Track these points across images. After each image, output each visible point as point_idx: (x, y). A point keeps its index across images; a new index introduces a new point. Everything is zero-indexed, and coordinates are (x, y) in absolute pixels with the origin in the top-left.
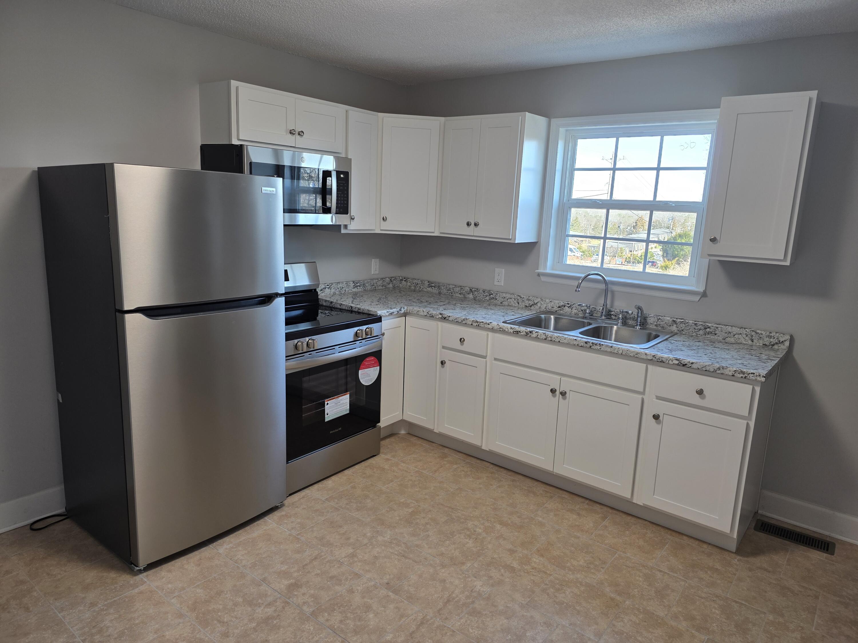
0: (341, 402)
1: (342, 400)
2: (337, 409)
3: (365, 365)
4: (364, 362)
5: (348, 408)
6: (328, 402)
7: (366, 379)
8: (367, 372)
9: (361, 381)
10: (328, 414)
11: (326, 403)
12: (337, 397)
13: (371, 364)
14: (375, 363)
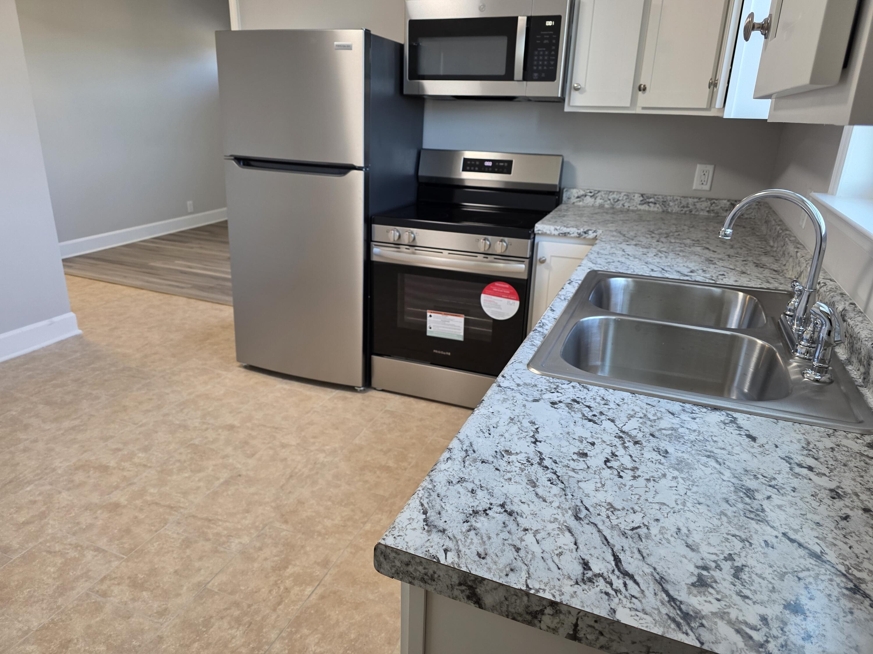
0: (451, 323)
1: (452, 320)
2: (444, 327)
3: (492, 289)
4: (491, 286)
5: (462, 334)
6: (432, 314)
7: (493, 309)
8: (496, 301)
9: (485, 309)
10: (430, 328)
11: (428, 314)
12: (445, 314)
13: (503, 293)
14: (511, 293)
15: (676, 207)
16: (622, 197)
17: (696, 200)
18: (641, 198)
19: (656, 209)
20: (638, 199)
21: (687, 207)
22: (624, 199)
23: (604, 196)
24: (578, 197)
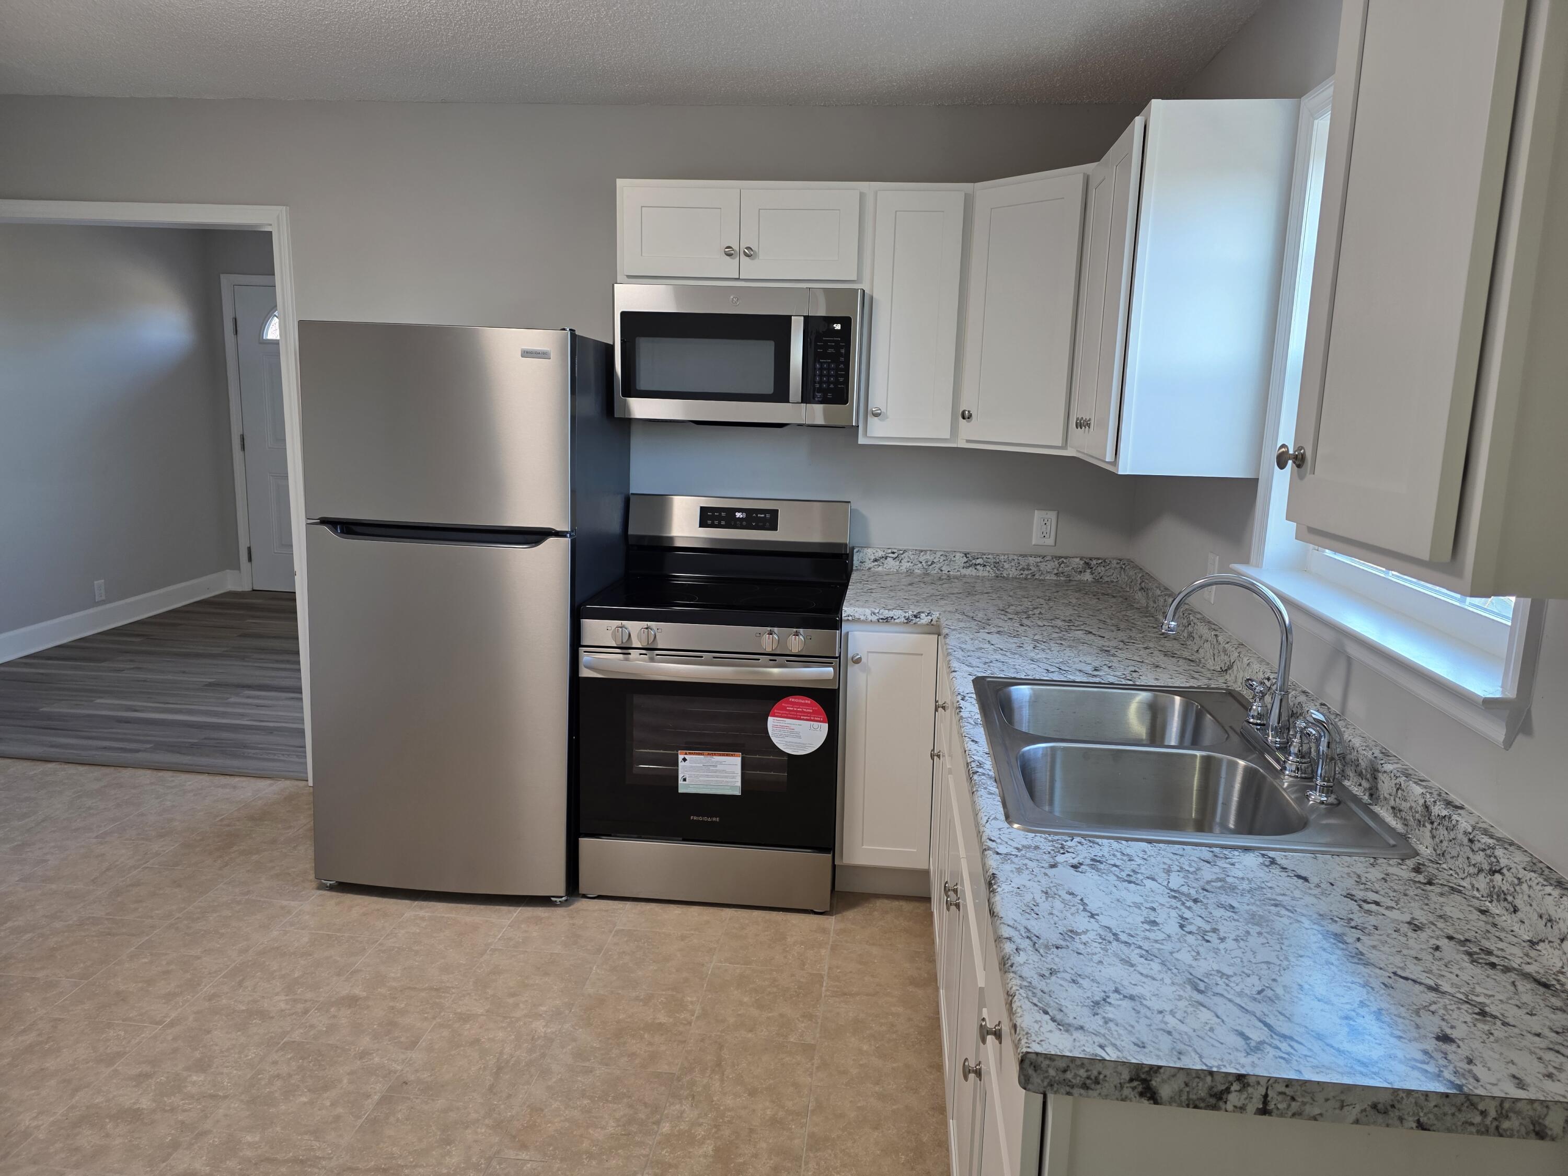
0: (719, 767)
1: (721, 763)
2: (707, 776)
3: (784, 709)
4: (783, 703)
5: (739, 784)
6: (687, 757)
7: (788, 739)
8: (793, 727)
9: (775, 740)
10: (685, 780)
11: (681, 757)
12: (708, 754)
13: (802, 712)
14: (815, 712)
15: (1013, 569)
16: (937, 557)
17: (1038, 560)
18: (965, 559)
19: (986, 574)
20: (960, 560)
21: (1028, 569)
22: (941, 561)
23: (912, 557)
24: (876, 560)
